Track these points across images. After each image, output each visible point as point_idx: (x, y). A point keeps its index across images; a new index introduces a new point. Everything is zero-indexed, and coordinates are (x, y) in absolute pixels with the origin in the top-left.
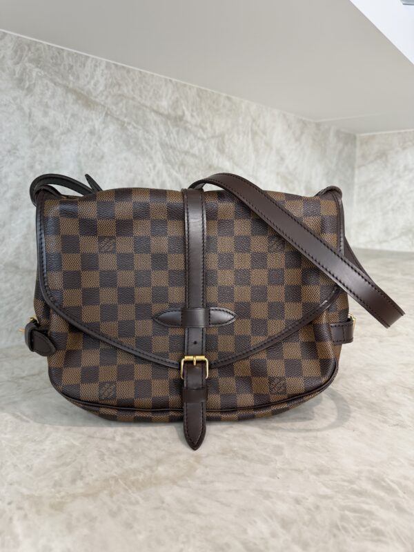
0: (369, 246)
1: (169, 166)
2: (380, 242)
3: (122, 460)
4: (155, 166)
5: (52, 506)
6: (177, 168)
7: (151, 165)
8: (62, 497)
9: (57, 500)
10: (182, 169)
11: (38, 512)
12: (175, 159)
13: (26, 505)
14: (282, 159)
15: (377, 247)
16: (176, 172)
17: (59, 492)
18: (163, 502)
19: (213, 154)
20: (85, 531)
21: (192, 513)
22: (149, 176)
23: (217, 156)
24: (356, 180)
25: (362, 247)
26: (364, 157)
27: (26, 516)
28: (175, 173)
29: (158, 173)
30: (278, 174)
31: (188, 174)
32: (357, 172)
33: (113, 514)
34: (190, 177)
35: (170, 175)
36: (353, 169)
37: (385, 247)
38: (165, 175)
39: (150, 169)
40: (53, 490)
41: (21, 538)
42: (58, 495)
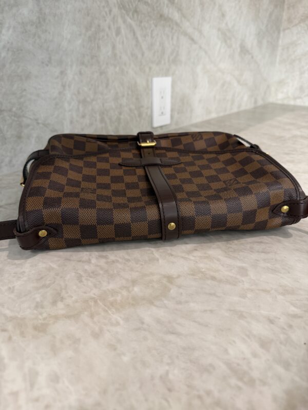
0: (286, 102)
1: (124, 12)
2: (295, 99)
3: (100, 282)
4: (110, 11)
5: (36, 328)
6: (131, 14)
7: (107, 9)
8: (45, 319)
9: (40, 321)
10: (135, 16)
11: (22, 334)
12: (129, 5)
13: (10, 327)
14: (223, 15)
15: (292, 103)
16: (131, 19)
17: (41, 314)
18: (143, 323)
19: (164, 3)
20: (70, 353)
21: (173, 333)
22: (105, 21)
23: (167, 6)
24: (280, 42)
25: (280, 102)
26: (290, 20)
27: (10, 338)
28: (129, 20)
29: (114, 18)
30: (219, 30)
31: (141, 22)
32: (282, 35)
33: (96, 336)
34: (143, 24)
35: (125, 22)
36: (279, 33)
37: (299, 102)
38: (120, 20)
39: (106, 13)
40: (35, 312)
41: (6, 361)
42: (40, 317)
